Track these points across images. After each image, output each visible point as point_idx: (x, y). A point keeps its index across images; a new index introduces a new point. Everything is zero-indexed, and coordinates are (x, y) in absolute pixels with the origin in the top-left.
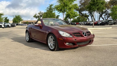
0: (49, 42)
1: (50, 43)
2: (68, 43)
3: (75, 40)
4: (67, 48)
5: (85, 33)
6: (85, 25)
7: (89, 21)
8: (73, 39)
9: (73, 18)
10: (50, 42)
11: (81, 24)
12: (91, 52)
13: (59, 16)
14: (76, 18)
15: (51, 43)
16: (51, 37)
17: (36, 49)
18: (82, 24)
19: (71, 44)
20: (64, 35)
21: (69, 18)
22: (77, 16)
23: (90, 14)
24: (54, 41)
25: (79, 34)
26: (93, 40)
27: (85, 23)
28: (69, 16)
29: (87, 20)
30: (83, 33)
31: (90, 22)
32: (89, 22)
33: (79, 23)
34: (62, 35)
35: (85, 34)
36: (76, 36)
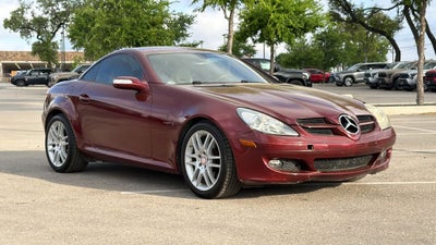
0: (188, 160)
1: (197, 164)
2: (278, 162)
3: (310, 147)
4: (274, 181)
5: (352, 121)
6: (374, 86)
7: (398, 58)
8: (300, 144)
9: (289, 43)
10: (194, 160)
11: (341, 84)
12: (377, 201)
13: (189, 21)
14: (309, 37)
15: (199, 162)
16: (203, 138)
17: (123, 193)
18: (354, 81)
19: (291, 166)
20: (260, 128)
21: (261, 41)
22: (313, 29)
23: (406, 12)
24: (215, 152)
25: (325, 123)
26: (388, 156)
27: (372, 71)
28: (260, 27)
29: (384, 51)
30: (344, 121)
31: (403, 67)
32: (396, 70)
33: (334, 71)
34: (254, 127)
35: (350, 124)
36: (313, 131)
